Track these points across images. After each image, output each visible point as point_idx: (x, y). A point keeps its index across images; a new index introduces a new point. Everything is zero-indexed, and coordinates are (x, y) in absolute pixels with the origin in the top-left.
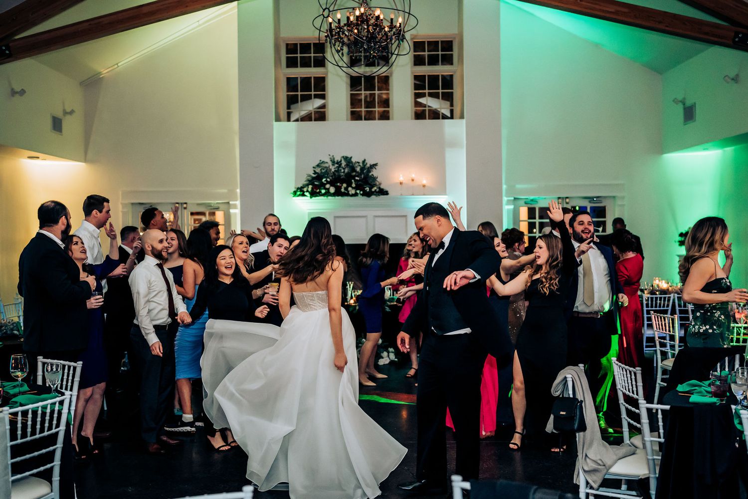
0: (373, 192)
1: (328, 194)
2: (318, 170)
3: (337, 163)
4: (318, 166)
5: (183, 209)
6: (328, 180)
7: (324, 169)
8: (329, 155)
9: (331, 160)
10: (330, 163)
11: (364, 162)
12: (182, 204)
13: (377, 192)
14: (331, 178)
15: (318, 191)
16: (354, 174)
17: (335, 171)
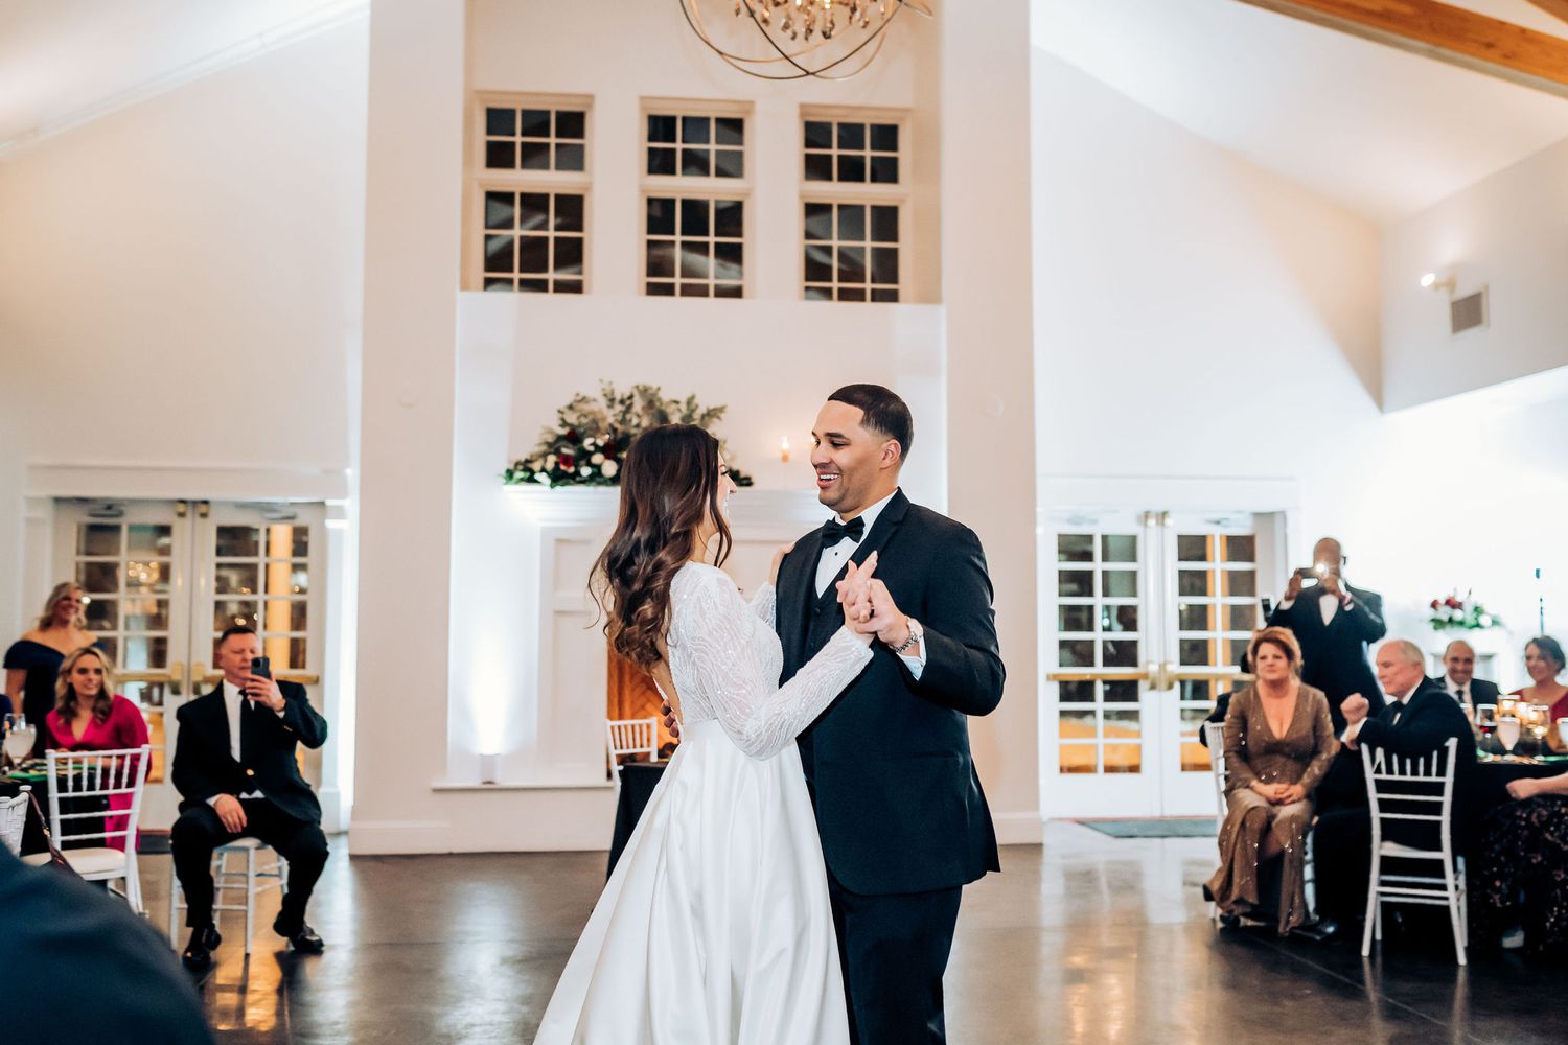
1: (597, 477)
2: (572, 418)
3: (622, 402)
4: (571, 407)
5: (197, 516)
6: (599, 443)
7: (586, 417)
8: (601, 381)
9: (605, 395)
10: (603, 403)
11: (690, 401)
12: (195, 503)
14: (606, 439)
15: (572, 470)
17: (616, 420)
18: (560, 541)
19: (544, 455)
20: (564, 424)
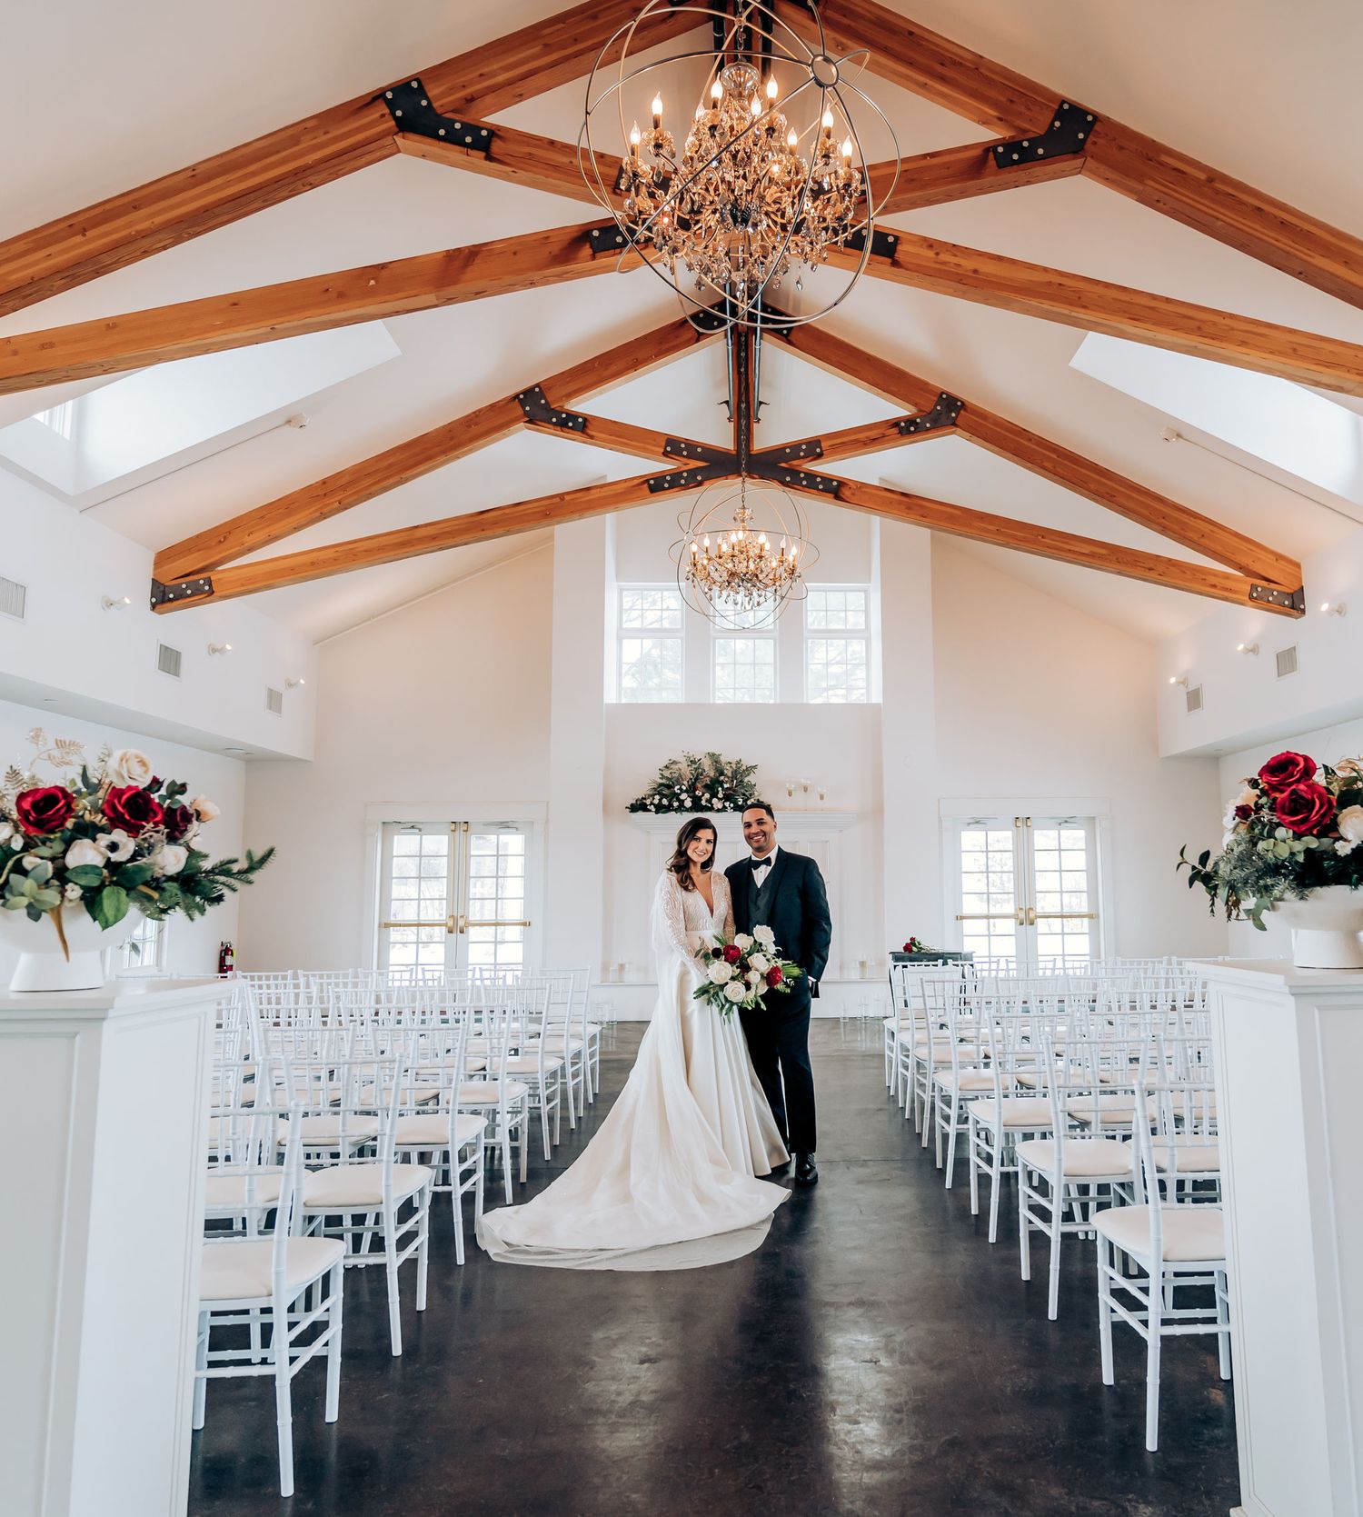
1: (681, 808)
2: (667, 774)
3: (696, 763)
4: (666, 767)
5: (461, 831)
6: (683, 787)
7: (676, 773)
8: (683, 751)
9: (686, 759)
10: (684, 763)
11: (738, 763)
12: (460, 822)
14: (687, 785)
15: (668, 803)
16: (722, 778)
17: (693, 774)
18: (663, 843)
19: (653, 796)
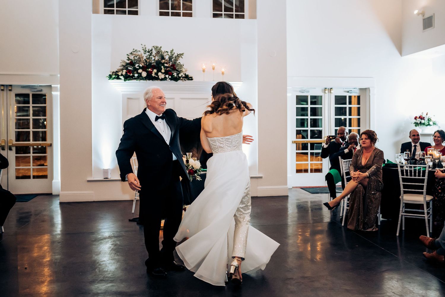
0: (180, 77)
1: (140, 77)
2: (132, 57)
3: (149, 52)
4: (131, 53)
5: (8, 90)
6: (141, 65)
7: (136, 57)
8: (142, 45)
9: (143, 50)
10: (142, 52)
11: (172, 51)
12: (7, 86)
13: (183, 78)
14: (143, 64)
15: (131, 75)
16: (164, 61)
17: (147, 58)
18: (128, 98)
19: (122, 70)
20: (129, 59)
